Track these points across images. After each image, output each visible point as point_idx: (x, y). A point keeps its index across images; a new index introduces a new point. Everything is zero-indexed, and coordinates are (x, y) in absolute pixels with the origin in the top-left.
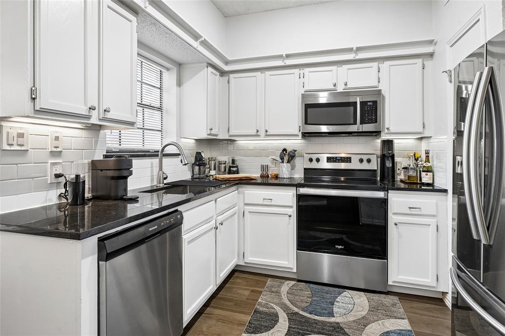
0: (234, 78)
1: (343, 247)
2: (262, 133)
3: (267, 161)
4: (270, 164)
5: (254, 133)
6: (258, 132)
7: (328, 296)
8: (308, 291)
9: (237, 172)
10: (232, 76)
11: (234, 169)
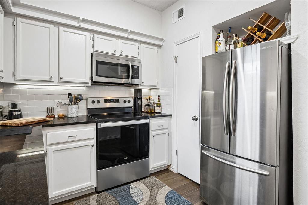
0: (22, 22)
1: (128, 158)
2: (56, 80)
3: (52, 104)
4: (56, 107)
5: (48, 78)
6: (52, 78)
7: (124, 193)
8: (110, 196)
9: (20, 116)
10: (18, 19)
11: (16, 113)
